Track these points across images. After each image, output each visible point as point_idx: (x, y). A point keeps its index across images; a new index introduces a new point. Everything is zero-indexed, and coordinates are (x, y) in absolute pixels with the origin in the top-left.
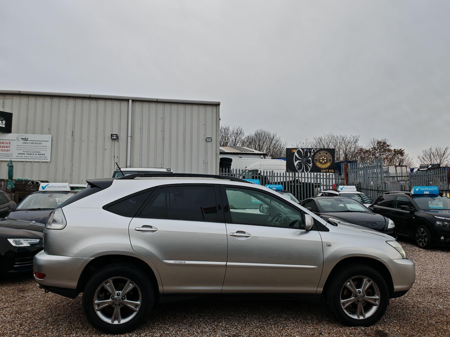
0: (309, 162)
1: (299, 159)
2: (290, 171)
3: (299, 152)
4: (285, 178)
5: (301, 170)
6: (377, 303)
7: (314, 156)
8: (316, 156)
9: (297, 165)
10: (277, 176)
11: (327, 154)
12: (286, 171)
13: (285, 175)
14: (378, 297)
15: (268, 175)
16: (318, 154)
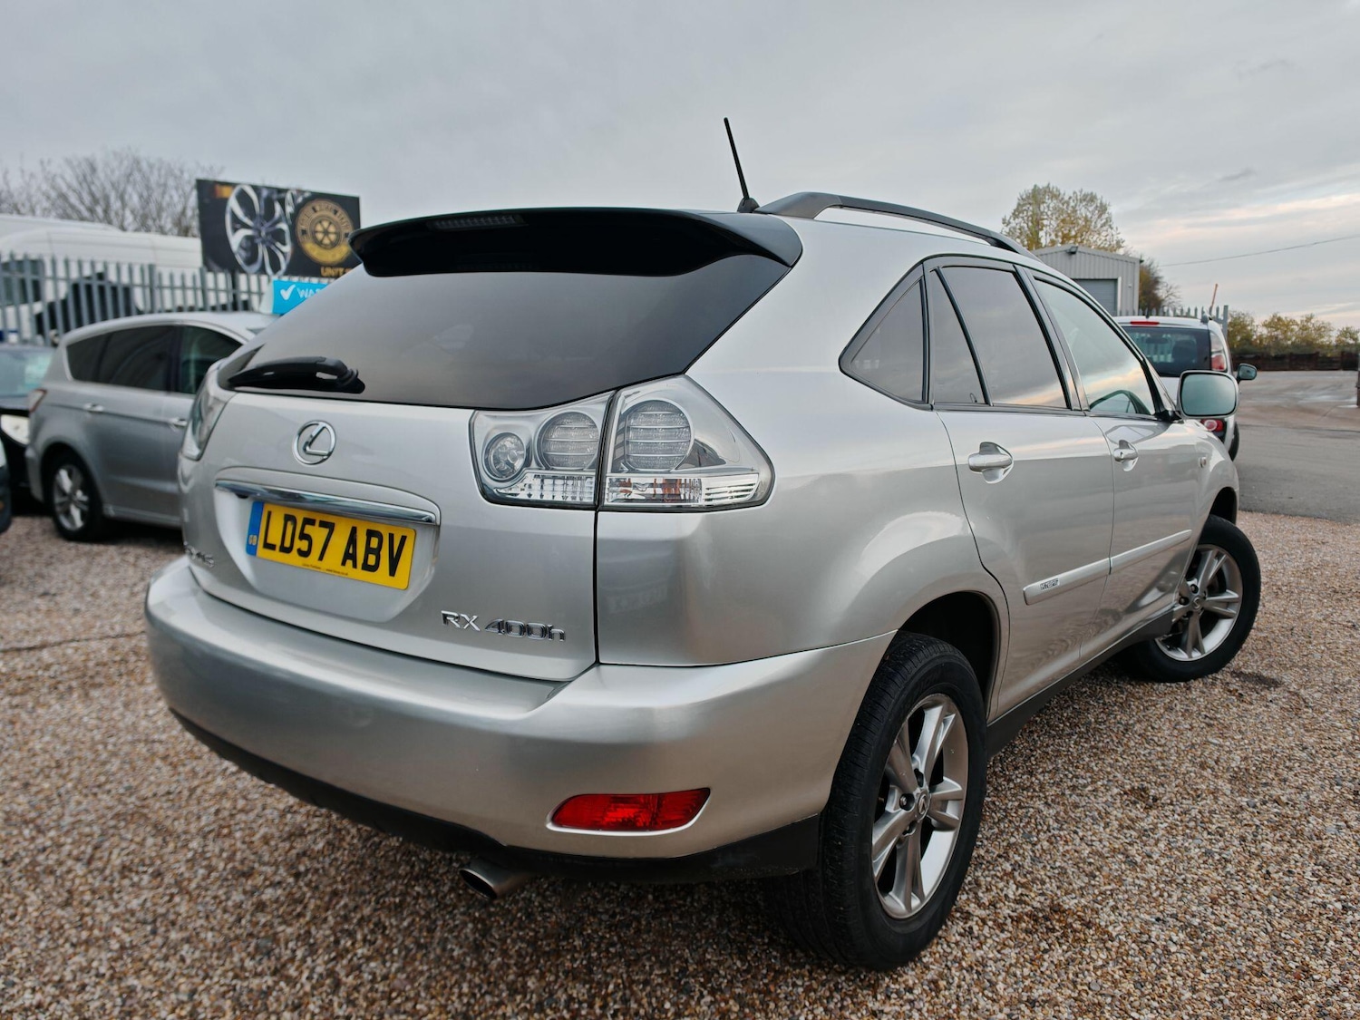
0: (278, 236)
1: (245, 226)
2: (216, 268)
3: (243, 198)
4: (199, 293)
5: (256, 267)
6: (1234, 611)
7: (294, 217)
9: (241, 246)
10: (172, 288)
12: (205, 269)
13: (199, 284)
14: (1235, 595)
15: (137, 280)
16: (308, 209)
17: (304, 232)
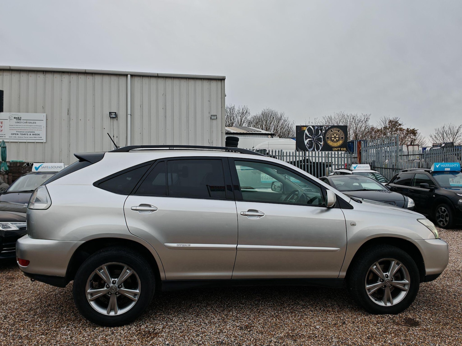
0: (320, 140)
1: (310, 138)
2: (299, 150)
3: (309, 130)
4: (294, 157)
5: (312, 149)
7: (325, 133)
8: (327, 133)
9: (307, 143)
10: (287, 156)
11: (339, 131)
12: (296, 150)
13: (294, 155)
15: (277, 154)
16: (329, 131)
17: (328, 138)
